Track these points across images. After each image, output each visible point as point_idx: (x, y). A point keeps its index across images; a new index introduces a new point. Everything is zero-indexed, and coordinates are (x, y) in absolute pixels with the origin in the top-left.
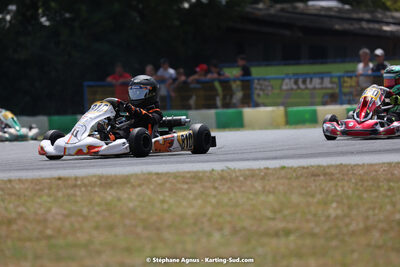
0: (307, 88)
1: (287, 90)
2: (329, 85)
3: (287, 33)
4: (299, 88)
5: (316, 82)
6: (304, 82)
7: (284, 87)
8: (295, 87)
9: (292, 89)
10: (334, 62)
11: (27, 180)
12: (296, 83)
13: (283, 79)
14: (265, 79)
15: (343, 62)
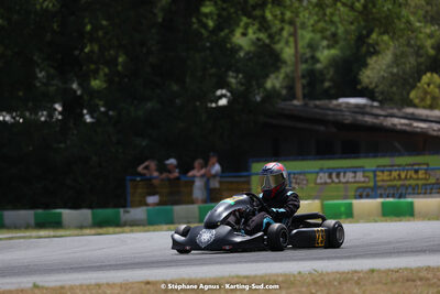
0: (340, 182)
1: (321, 184)
2: (363, 179)
3: (322, 128)
4: (333, 182)
5: (350, 176)
6: (338, 175)
7: (319, 181)
8: (329, 181)
9: (326, 183)
10: (366, 157)
11: (114, 284)
12: (330, 176)
13: (318, 173)
14: (300, 173)
15: (375, 157)
